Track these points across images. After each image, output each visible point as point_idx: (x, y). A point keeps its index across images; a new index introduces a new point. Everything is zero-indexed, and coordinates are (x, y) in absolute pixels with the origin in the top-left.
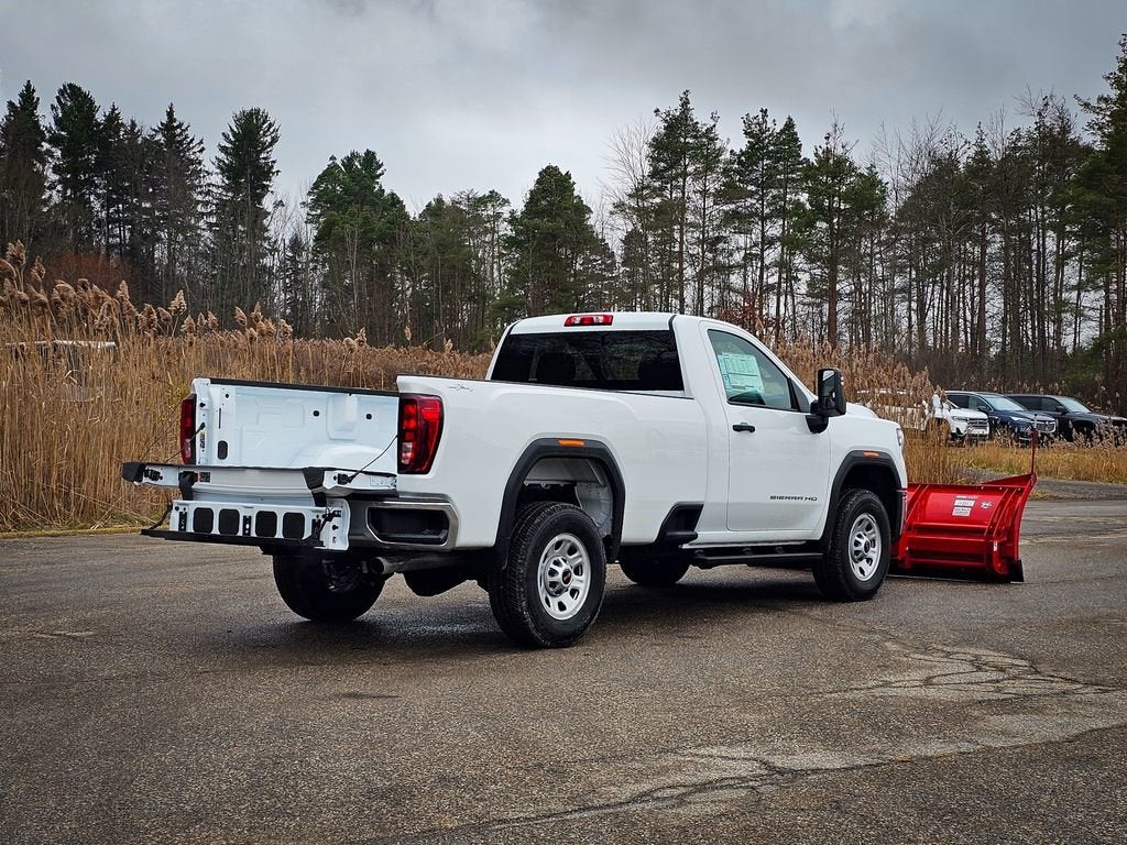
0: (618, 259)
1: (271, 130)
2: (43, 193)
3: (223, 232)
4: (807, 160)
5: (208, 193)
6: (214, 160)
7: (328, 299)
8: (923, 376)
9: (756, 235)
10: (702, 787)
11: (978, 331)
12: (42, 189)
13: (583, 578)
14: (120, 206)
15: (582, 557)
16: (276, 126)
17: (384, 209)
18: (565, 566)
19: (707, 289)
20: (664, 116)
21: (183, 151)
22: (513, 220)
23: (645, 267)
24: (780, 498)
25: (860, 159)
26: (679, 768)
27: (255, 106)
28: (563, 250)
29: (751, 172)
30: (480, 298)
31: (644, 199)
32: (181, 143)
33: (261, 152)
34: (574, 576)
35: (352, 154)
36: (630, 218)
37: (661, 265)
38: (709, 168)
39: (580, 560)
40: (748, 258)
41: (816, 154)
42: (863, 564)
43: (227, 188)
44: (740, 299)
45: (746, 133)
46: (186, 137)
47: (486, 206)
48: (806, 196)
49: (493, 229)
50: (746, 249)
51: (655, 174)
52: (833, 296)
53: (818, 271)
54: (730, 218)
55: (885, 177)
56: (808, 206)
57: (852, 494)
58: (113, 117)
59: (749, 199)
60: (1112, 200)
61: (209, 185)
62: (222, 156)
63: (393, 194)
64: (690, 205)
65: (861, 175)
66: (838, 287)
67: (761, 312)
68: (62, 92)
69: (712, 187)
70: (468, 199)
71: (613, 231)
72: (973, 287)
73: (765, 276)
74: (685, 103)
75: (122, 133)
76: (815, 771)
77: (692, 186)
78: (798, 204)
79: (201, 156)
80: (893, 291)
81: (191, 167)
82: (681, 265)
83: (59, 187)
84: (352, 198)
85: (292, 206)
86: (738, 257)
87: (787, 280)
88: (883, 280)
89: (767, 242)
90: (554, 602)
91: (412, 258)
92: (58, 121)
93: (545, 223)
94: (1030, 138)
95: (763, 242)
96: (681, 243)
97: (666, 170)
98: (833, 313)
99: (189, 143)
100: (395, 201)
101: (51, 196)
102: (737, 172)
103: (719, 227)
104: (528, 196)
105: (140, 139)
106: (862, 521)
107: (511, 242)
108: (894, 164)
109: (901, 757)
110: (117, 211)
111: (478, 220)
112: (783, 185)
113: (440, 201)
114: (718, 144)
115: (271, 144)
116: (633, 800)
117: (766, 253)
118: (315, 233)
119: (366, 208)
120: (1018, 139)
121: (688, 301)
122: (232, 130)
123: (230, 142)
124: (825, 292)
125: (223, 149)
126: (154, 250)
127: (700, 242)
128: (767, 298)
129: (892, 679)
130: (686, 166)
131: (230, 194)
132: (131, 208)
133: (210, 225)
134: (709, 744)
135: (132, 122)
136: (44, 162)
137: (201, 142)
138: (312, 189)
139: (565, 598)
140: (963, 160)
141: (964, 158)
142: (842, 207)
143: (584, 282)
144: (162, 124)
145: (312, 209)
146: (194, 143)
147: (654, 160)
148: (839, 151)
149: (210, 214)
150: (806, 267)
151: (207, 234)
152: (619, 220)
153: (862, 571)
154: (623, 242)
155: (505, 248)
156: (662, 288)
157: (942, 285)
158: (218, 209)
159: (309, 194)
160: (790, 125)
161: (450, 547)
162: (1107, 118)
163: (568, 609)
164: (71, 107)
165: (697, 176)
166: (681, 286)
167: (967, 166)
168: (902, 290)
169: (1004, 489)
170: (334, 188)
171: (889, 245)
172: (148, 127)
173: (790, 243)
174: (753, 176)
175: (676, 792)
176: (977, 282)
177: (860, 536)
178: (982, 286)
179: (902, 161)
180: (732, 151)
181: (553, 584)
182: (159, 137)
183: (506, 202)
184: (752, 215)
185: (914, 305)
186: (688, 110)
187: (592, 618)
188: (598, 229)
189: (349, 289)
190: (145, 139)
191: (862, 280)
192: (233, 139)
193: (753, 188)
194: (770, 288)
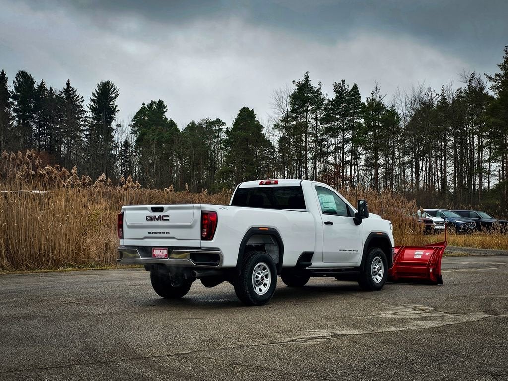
0: (276, 150)
1: (115, 91)
2: (9, 121)
3: (92, 139)
4: (363, 103)
5: (86, 121)
6: (88, 105)
7: (141, 169)
8: (413, 203)
9: (340, 138)
10: (312, 338)
11: (444, 181)
12: (9, 120)
13: (268, 279)
14: (45, 127)
15: (268, 272)
16: (117, 89)
17: (168, 127)
18: (262, 275)
19: (318, 163)
20: (297, 84)
21: (75, 101)
22: (227, 132)
23: (289, 153)
24: (344, 250)
25: (387, 103)
26: (304, 334)
27: (107, 80)
28: (250, 146)
29: (337, 109)
30: (213, 168)
31: (288, 122)
32: (73, 98)
33: (110, 102)
34: (265, 279)
35: (152, 102)
36: (282, 131)
37: (296, 152)
38: (318, 108)
39: (267, 273)
40: (337, 149)
41: (367, 101)
42: (377, 276)
43: (94, 118)
44: (333, 168)
45: (335, 91)
46: (76, 95)
47: (215, 125)
48: (363, 120)
49: (218, 136)
50: (335, 144)
51: (293, 111)
52: (376, 166)
53: (369, 155)
54: (327, 131)
55: (400, 111)
56: (364, 125)
57: (372, 249)
58: (42, 86)
59: (337, 122)
60: (502, 121)
61: (86, 117)
62: (92, 103)
63: (171, 120)
64: (310, 125)
65: (388, 110)
66: (378, 162)
67: (343, 174)
68: (18, 75)
69: (319, 116)
70: (207, 122)
71: (274, 137)
72: (441, 160)
73: (345, 157)
74: (307, 78)
75: (46, 93)
76: (349, 335)
77: (310, 116)
78: (360, 124)
79: (82, 104)
80: (404, 164)
81: (78, 109)
82: (306, 152)
83: (17, 119)
84: (153, 122)
85: (125, 126)
86: (332, 148)
87: (355, 159)
88: (399, 158)
89: (346, 141)
90: (258, 288)
91: (181, 150)
92: (16, 88)
93: (243, 134)
94: (466, 93)
95: (343, 142)
96: (306, 142)
97: (298, 108)
98: (376, 174)
99: (77, 98)
100: (172, 123)
101: (13, 123)
102: (331, 109)
103: (323, 135)
104: (235, 121)
105: (54, 96)
106: (376, 259)
107: (227, 143)
108: (404, 105)
109: (380, 331)
110: (44, 130)
111: (212, 132)
112: (353, 115)
113: (193, 123)
114: (322, 96)
115: (115, 98)
116: (289, 341)
117: (345, 147)
118: (136, 139)
119: (159, 127)
120: (461, 93)
121: (309, 169)
122: (96, 91)
123: (96, 97)
124: (372, 164)
125: (92, 100)
126: (60, 147)
127: (314, 142)
128: (346, 167)
129: (382, 313)
130: (307, 107)
131: (96, 121)
132: (50, 128)
133: (87, 135)
134: (315, 329)
135: (51, 88)
136: (10, 107)
137: (83, 97)
138: (134, 118)
139: (262, 287)
140: (435, 102)
141: (436, 102)
142: (380, 125)
143: (261, 160)
144: (64, 89)
145: (134, 127)
146: (79, 97)
147: (293, 104)
148: (378, 99)
149: (86, 130)
150: (363, 153)
151: (85, 140)
152: (277, 132)
153: (377, 279)
154: (279, 142)
155: (224, 145)
156: (297, 163)
157: (427, 160)
158: (90, 128)
159: (133, 121)
160: (355, 87)
161: (220, 267)
162: (499, 84)
163: (263, 291)
164: (22, 82)
165: (313, 111)
166: (306, 162)
167: (437, 105)
168: (408, 163)
169: (434, 247)
170: (144, 118)
171: (402, 142)
172: (58, 91)
173: (356, 142)
174: (339, 111)
175: (303, 340)
176: (443, 159)
177: (375, 265)
178: (445, 160)
179: (407, 103)
180: (329, 100)
181: (258, 281)
182: (63, 95)
183: (224, 123)
184: (338, 129)
185: (414, 170)
186: (308, 81)
187: (272, 294)
188: (267, 136)
189: (151, 165)
190: (56, 96)
191: (390, 158)
192: (97, 95)
193: (339, 116)
194: (347, 162)
